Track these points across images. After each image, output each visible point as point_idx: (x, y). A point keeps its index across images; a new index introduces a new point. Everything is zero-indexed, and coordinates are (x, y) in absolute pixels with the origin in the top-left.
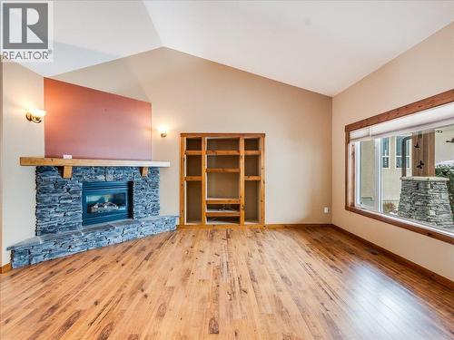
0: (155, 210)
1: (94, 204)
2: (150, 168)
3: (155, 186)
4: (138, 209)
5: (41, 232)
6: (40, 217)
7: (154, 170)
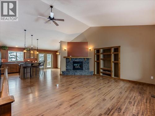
0: (88, 69)
1: (76, 66)
2: (86, 58)
3: (88, 63)
4: (84, 68)
5: (67, 70)
6: (66, 67)
7: (88, 59)
